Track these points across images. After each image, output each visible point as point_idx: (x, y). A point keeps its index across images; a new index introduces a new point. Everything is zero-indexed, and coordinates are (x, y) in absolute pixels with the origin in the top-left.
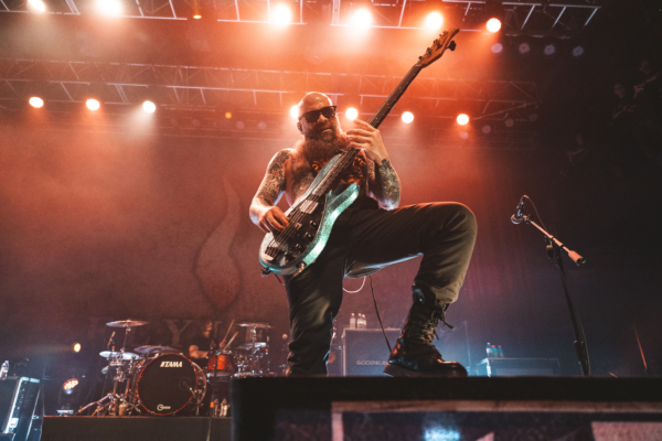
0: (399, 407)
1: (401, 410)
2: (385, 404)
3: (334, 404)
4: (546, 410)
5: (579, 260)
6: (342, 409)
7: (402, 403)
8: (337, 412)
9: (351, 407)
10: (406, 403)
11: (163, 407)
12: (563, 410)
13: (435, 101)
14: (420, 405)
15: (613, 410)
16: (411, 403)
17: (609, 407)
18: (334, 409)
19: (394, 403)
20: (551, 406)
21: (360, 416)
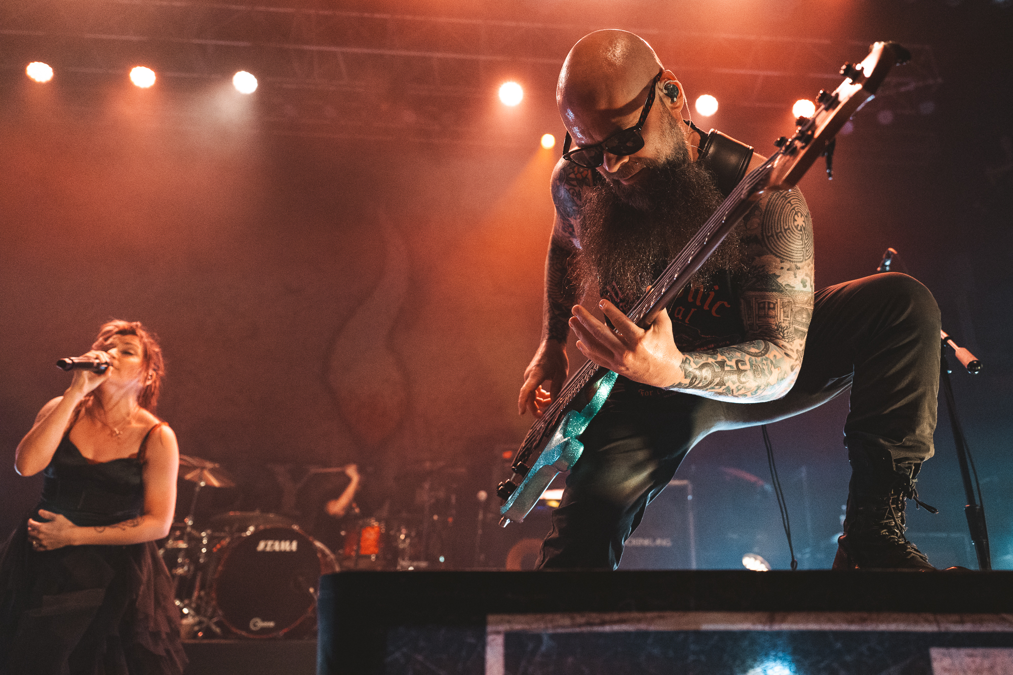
0: (603, 623)
1: (607, 628)
2: (580, 620)
3: (491, 618)
4: (854, 628)
5: (971, 364)
6: (502, 628)
7: (607, 617)
8: (498, 633)
9: (519, 624)
10: (616, 616)
11: (261, 624)
12: (882, 627)
13: (756, 77)
14: (639, 621)
15: (968, 627)
16: (625, 616)
17: (962, 622)
18: (490, 628)
19: (595, 617)
20: (863, 621)
21: (537, 638)
